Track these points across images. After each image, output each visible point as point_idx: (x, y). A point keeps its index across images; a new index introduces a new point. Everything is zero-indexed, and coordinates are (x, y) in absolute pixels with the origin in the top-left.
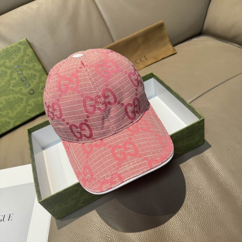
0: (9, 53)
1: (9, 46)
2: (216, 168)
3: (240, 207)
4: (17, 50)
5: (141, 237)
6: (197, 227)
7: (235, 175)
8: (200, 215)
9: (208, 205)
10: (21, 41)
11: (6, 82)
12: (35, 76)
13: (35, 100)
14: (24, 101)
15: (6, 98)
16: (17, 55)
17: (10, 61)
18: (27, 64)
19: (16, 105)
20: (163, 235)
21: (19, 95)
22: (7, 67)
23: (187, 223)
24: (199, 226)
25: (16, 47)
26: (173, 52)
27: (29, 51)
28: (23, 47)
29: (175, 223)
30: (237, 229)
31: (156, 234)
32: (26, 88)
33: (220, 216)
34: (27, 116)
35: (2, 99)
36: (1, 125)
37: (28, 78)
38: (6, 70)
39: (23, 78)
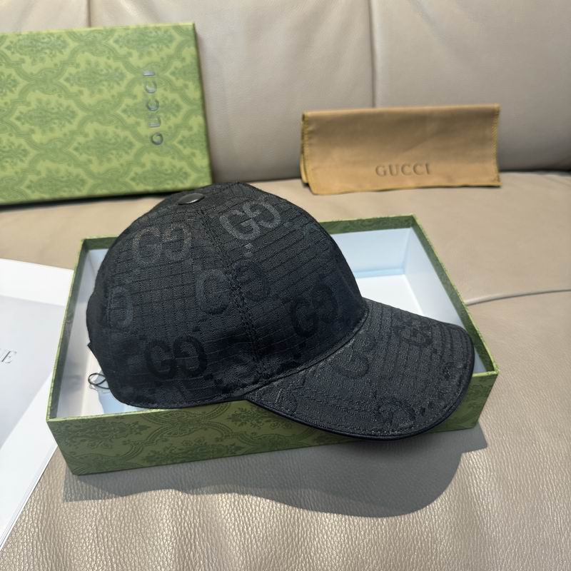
0: (147, 40)
1: (152, 25)
2: (474, 460)
4: (165, 39)
5: (247, 529)
6: (375, 562)
7: (508, 492)
8: (394, 540)
9: (421, 528)
10: (181, 24)
11: (113, 96)
12: (178, 108)
13: (157, 159)
14: (134, 151)
15: (101, 128)
16: (161, 50)
17: (141, 56)
18: (173, 78)
19: (114, 152)
20: (297, 546)
21: (127, 133)
22: (129, 67)
23: (359, 544)
24: (382, 562)
25: (166, 32)
26: (494, 181)
27: (189, 52)
28: (178, 38)
29: (331, 533)
31: (283, 537)
32: (149, 126)
33: (436, 564)
34: (125, 184)
35: (91, 128)
36: (65, 179)
37: (162, 106)
38: (124, 71)
39: (153, 101)
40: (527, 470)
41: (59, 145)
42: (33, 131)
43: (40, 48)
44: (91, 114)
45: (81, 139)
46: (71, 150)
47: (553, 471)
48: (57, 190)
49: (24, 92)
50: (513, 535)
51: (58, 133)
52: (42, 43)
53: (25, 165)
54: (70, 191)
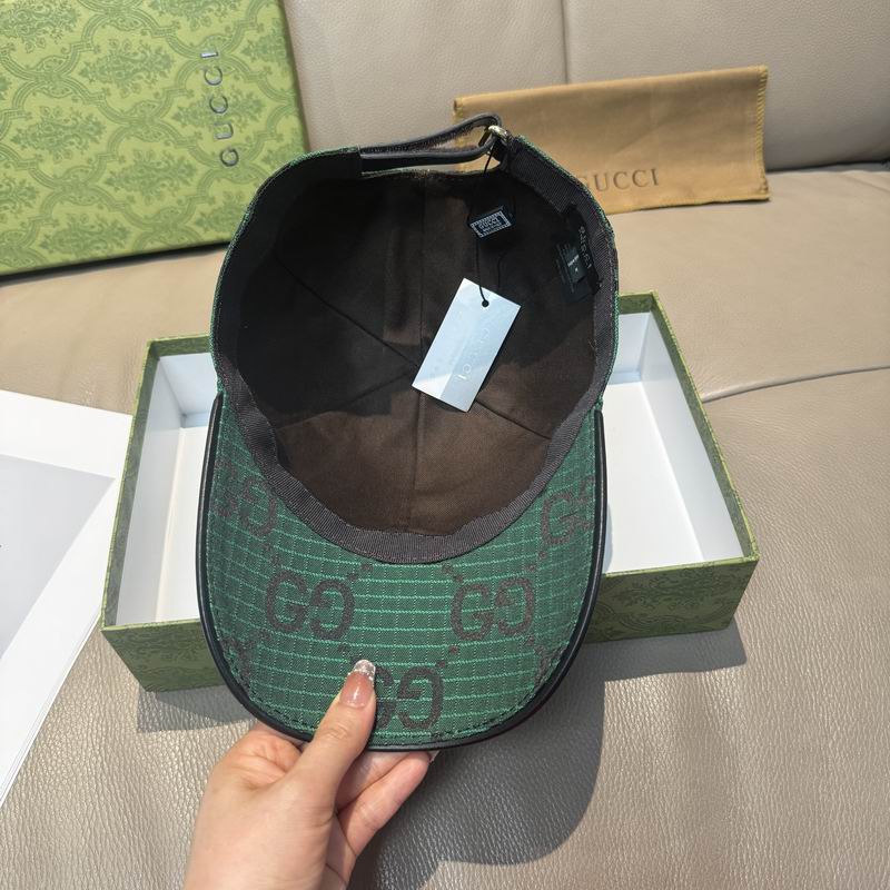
3: (723, 780)
9: (629, 735)
11: (157, 95)
12: (259, 106)
13: (232, 188)
14: (196, 178)
15: (143, 147)
16: (224, 14)
17: (194, 27)
18: (247, 59)
19: (166, 182)
21: (184, 152)
22: (176, 45)
26: (758, 192)
27: (269, 15)
30: (684, 838)
33: (650, 782)
34: (187, 231)
35: (128, 147)
36: (96, 229)
37: (234, 106)
38: (170, 52)
39: (218, 98)
40: (784, 648)
41: (82, 177)
42: (40, 159)
43: (36, 26)
44: (125, 125)
45: (115, 166)
46: (100, 184)
47: (821, 647)
48: (86, 247)
49: (20, 97)
50: (760, 739)
51: (78, 159)
52: (39, 16)
53: (34, 212)
54: (106, 248)
